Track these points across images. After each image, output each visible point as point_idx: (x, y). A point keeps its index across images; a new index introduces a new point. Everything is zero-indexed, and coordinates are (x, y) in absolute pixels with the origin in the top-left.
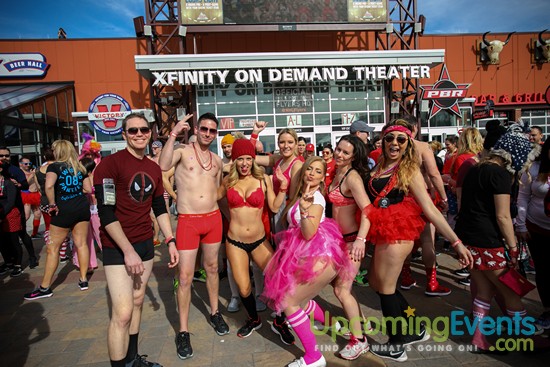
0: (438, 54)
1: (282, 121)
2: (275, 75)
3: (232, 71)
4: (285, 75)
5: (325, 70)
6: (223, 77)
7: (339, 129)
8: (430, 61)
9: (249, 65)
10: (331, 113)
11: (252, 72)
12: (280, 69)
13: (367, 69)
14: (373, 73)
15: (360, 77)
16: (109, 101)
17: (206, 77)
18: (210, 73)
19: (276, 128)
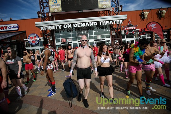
0: (125, 16)
2: (75, 25)
3: (63, 25)
4: (78, 25)
5: (90, 23)
6: (60, 27)
7: (97, 40)
8: (122, 18)
9: (67, 23)
10: (94, 35)
11: (68, 25)
12: (77, 23)
13: (103, 22)
14: (105, 23)
16: (33, 36)
17: (55, 27)
19: (77, 41)
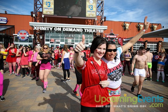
1: (66, 40)
2: (64, 29)
3: (54, 28)
5: (77, 29)
6: (51, 29)
8: (104, 29)
9: (58, 26)
10: (79, 39)
11: (59, 28)
12: (66, 28)
13: (88, 29)
15: (85, 31)
16: (23, 32)
17: (47, 29)
18: (48, 28)
19: (65, 42)
